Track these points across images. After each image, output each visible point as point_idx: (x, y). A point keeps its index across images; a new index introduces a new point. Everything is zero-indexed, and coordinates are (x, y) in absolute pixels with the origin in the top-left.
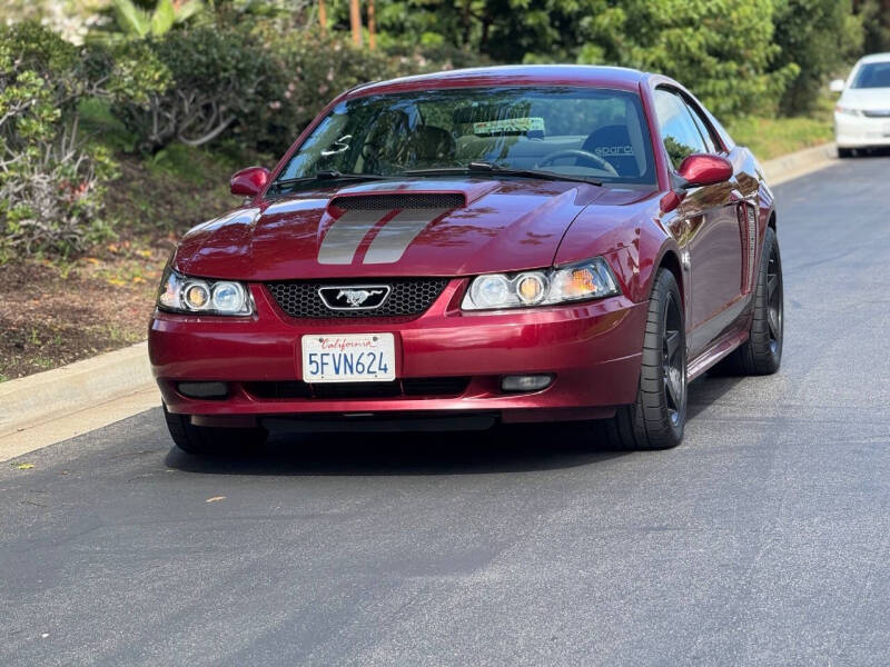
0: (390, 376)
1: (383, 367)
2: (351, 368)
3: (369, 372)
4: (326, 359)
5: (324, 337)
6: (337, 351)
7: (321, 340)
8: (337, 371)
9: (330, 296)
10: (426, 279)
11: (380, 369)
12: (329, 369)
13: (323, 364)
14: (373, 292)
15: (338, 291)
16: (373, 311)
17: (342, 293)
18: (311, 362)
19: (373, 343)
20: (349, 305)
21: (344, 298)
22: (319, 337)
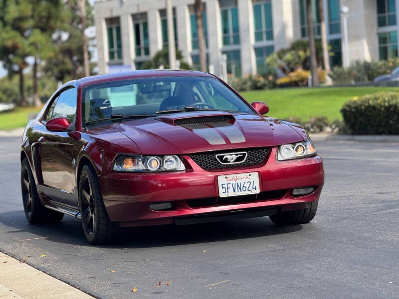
0: (258, 191)
1: (254, 187)
2: (240, 189)
3: (248, 190)
4: (229, 186)
5: (227, 176)
6: (234, 182)
7: (226, 178)
8: (234, 191)
9: (221, 158)
10: (260, 148)
11: (253, 188)
12: (231, 190)
13: (228, 188)
14: (239, 155)
15: (224, 156)
16: (241, 164)
17: (225, 157)
18: (223, 188)
19: (249, 177)
20: (229, 162)
21: (226, 159)
22: (225, 176)
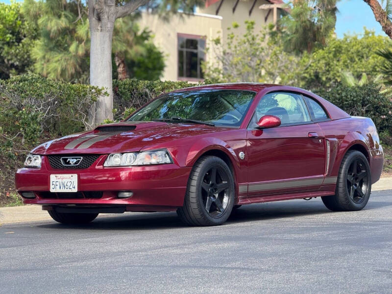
0: (75, 190)
2: (64, 187)
3: (69, 188)
4: (58, 183)
5: (57, 175)
6: (60, 181)
7: (56, 177)
8: (60, 188)
9: (65, 160)
11: (73, 187)
13: (56, 185)
14: (77, 159)
15: (67, 159)
17: (68, 160)
18: (53, 184)
19: (71, 178)
21: (69, 161)
22: (55, 175)
